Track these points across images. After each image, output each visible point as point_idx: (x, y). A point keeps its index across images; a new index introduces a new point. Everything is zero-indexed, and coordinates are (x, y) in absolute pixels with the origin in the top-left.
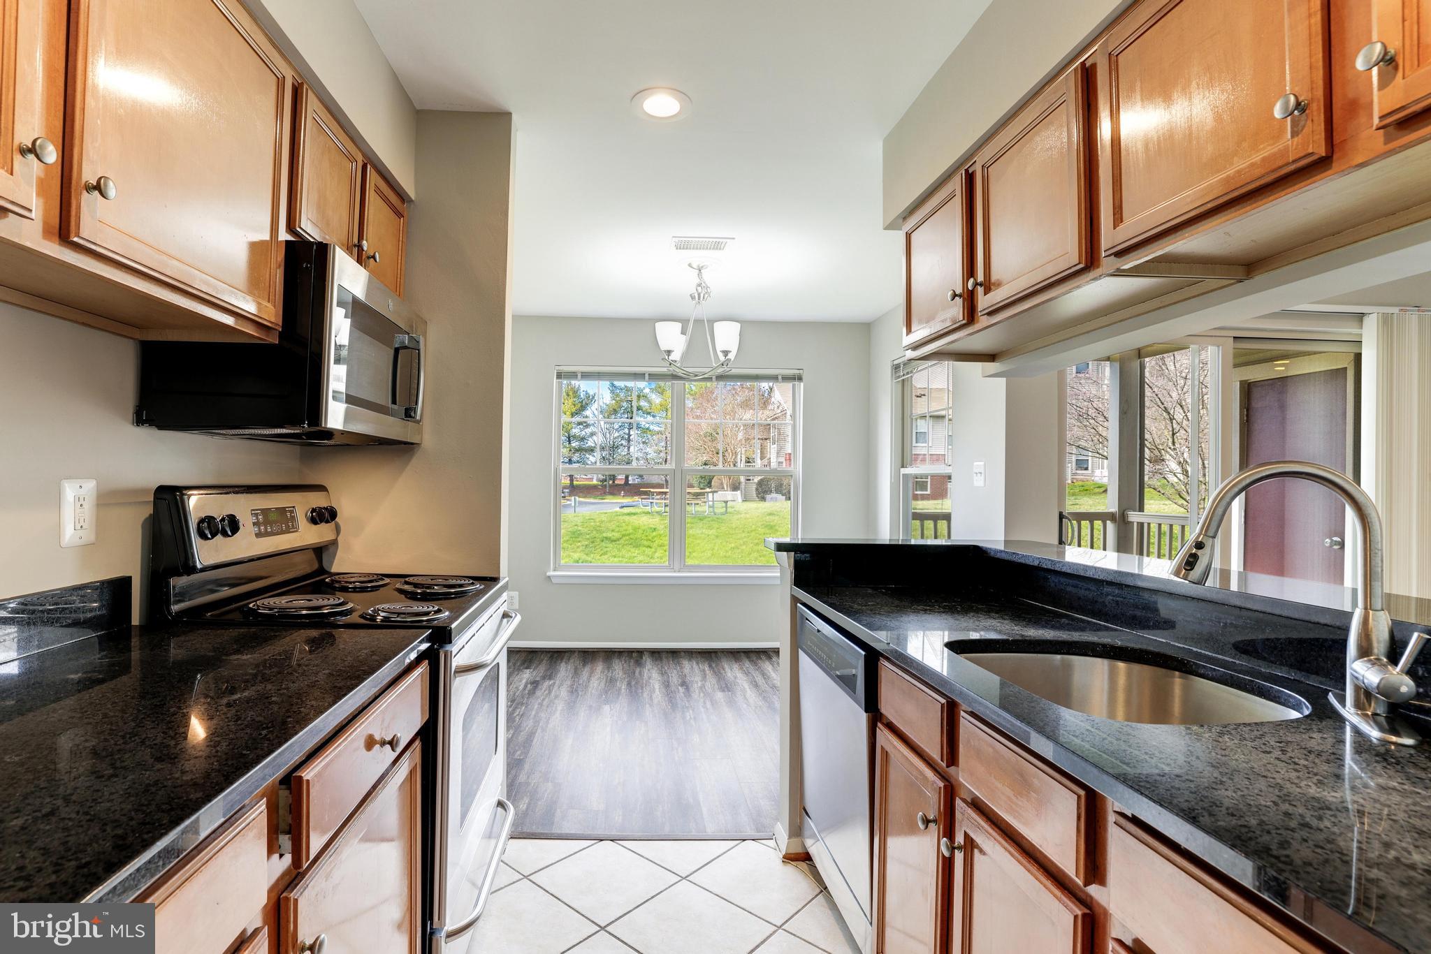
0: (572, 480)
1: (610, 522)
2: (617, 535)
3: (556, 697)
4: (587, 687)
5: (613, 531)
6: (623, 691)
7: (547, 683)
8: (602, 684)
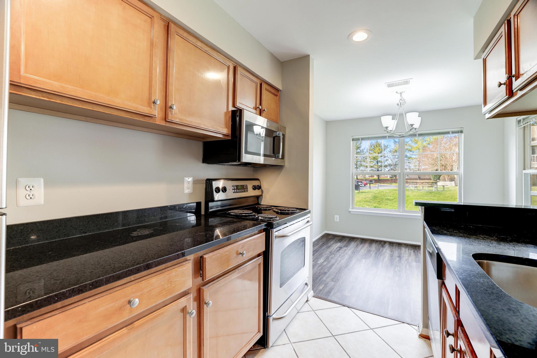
0: (379, 177)
1: (390, 193)
2: (392, 198)
3: (346, 254)
4: (359, 252)
5: (390, 196)
6: (373, 255)
7: (345, 248)
8: (365, 252)
